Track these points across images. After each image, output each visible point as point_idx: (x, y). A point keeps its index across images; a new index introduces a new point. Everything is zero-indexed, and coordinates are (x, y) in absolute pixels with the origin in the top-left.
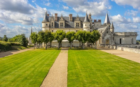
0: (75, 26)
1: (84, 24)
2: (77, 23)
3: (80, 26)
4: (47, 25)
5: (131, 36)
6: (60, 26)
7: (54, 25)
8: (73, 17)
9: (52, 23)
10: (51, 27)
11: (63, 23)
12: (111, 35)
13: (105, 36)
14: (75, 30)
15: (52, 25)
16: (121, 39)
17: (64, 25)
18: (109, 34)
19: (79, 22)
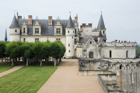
0: (55, 32)
1: (66, 30)
2: (57, 29)
3: (61, 32)
4: (16, 31)
5: (124, 48)
6: (34, 32)
7: (26, 32)
8: (53, 21)
9: (24, 29)
10: (22, 34)
11: (38, 29)
12: (96, 47)
13: (88, 47)
14: (55, 38)
15: (24, 31)
16: (110, 52)
17: (40, 32)
18: (93, 46)
19: (61, 27)
